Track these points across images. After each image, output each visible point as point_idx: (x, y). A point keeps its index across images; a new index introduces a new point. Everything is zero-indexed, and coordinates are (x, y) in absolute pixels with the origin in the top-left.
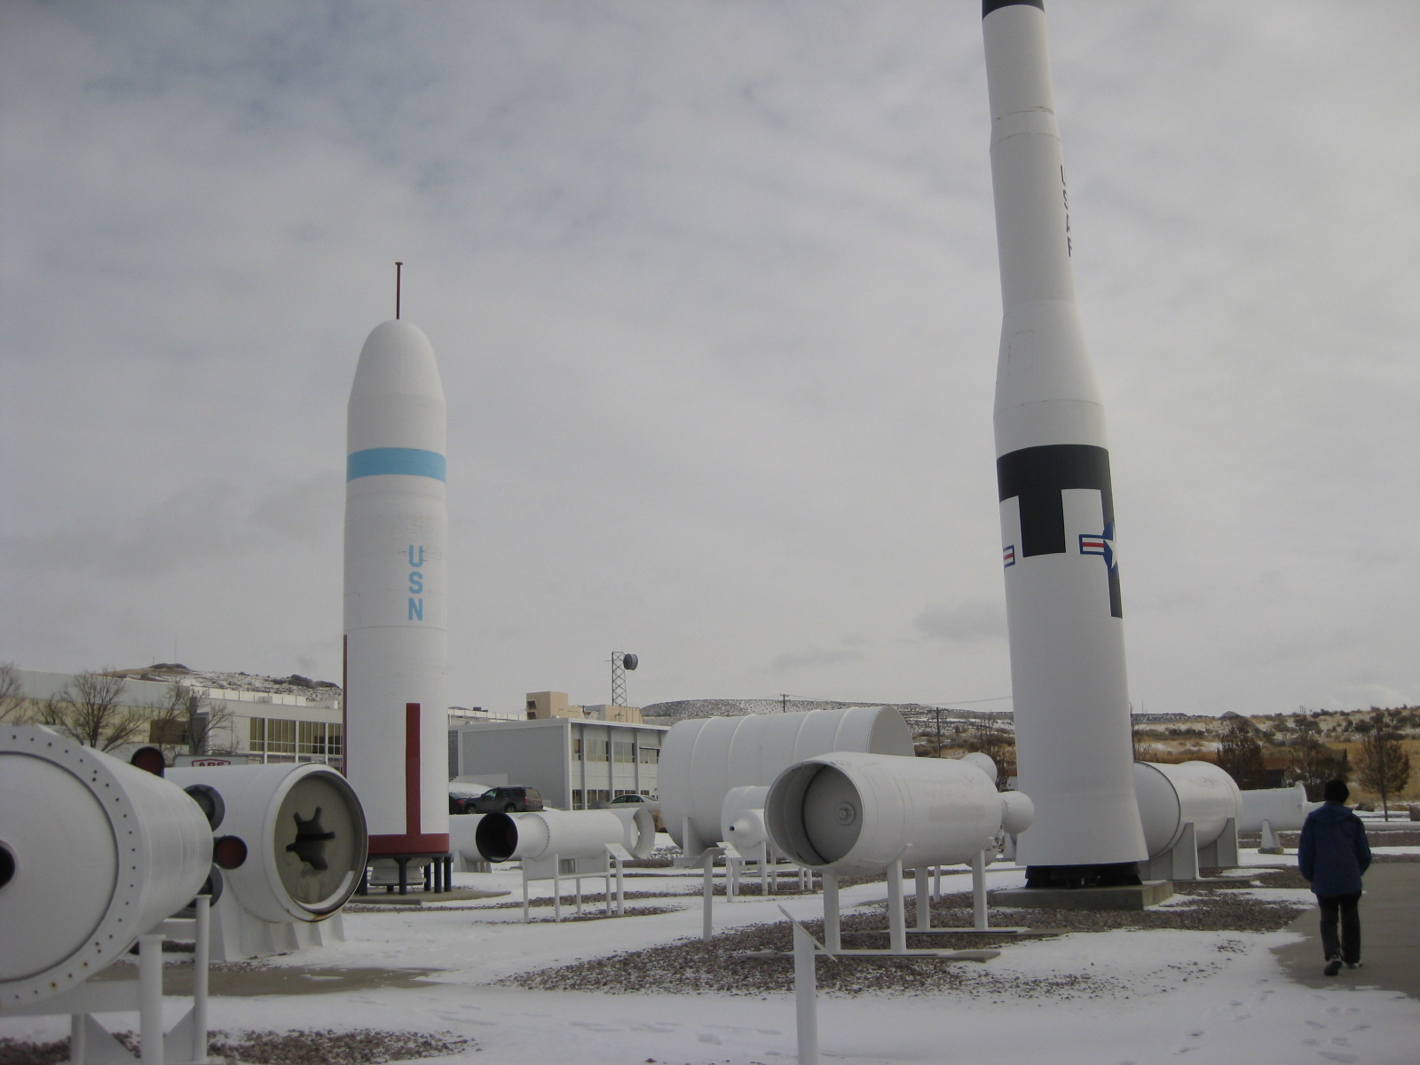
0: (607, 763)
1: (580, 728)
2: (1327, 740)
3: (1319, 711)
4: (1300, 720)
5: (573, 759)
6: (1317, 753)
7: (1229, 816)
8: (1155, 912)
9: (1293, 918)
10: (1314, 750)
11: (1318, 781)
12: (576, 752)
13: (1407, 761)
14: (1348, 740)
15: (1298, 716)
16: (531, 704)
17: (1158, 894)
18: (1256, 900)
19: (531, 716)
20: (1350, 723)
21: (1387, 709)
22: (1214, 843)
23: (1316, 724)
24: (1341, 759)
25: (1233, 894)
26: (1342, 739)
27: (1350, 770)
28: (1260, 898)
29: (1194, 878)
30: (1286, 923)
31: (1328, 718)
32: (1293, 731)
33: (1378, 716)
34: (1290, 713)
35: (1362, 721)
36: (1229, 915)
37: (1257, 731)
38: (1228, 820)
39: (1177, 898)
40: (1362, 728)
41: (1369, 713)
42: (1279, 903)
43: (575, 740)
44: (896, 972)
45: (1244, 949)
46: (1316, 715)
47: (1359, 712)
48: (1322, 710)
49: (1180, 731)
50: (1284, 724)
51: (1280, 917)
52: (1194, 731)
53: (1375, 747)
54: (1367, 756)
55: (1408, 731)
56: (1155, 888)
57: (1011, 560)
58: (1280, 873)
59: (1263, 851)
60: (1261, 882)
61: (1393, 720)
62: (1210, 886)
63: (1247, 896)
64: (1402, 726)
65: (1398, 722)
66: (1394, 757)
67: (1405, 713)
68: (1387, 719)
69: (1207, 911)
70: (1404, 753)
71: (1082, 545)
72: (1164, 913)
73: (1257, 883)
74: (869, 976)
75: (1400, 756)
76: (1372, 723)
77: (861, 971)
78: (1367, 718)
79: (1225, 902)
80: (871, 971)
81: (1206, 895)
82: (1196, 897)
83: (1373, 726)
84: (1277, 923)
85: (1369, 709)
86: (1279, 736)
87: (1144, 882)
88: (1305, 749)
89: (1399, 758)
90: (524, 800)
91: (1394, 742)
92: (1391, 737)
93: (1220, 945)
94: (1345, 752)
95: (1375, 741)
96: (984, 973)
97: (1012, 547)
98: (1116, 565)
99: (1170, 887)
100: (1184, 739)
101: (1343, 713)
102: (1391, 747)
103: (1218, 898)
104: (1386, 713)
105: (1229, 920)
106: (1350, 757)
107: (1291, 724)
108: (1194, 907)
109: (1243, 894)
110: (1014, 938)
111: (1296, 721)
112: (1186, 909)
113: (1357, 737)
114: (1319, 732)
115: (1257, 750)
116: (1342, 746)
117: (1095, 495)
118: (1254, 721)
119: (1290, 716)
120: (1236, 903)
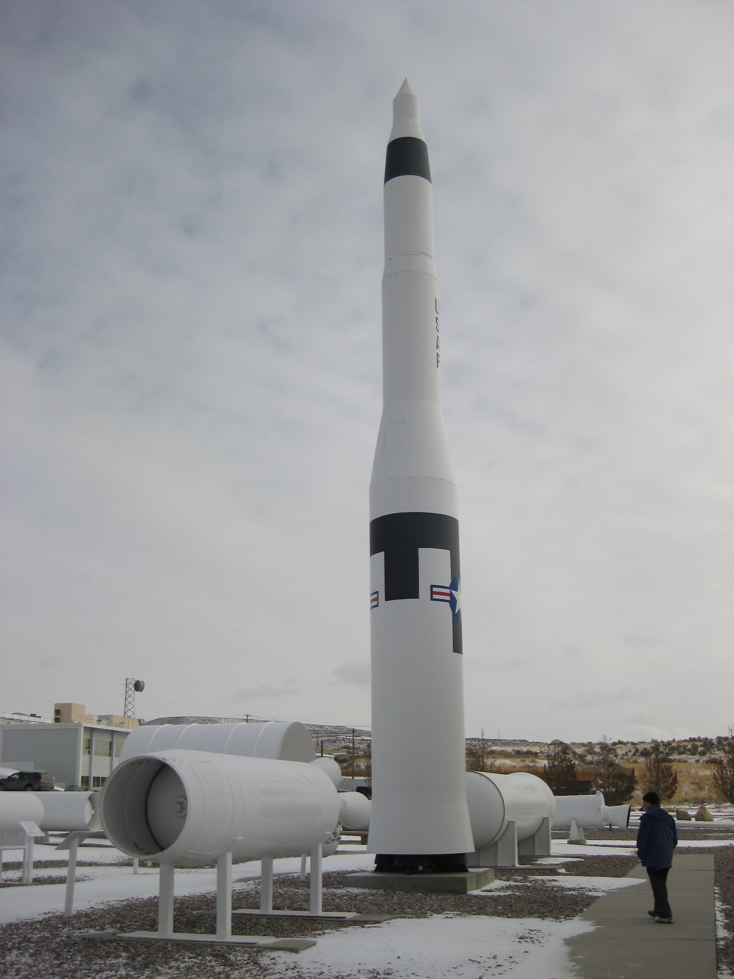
0: (109, 758)
1: (91, 730)
2: (622, 761)
3: (617, 741)
4: (604, 747)
5: (84, 753)
6: (613, 770)
7: (545, 816)
8: (476, 896)
9: (588, 905)
10: (612, 768)
11: (614, 790)
12: (87, 748)
13: (676, 777)
14: (635, 762)
15: (603, 744)
16: (57, 712)
17: (480, 880)
18: (560, 886)
19: (57, 720)
20: (637, 750)
21: (662, 741)
22: (533, 836)
23: (615, 750)
24: (630, 775)
25: (542, 880)
26: (632, 760)
27: (636, 782)
28: (563, 884)
29: (514, 866)
30: (581, 911)
31: (622, 746)
32: (598, 754)
33: (656, 746)
34: (597, 742)
35: (645, 749)
36: (535, 902)
37: (574, 753)
38: (544, 819)
39: (498, 883)
40: (645, 753)
41: (650, 743)
42: (578, 889)
43: (87, 739)
44: (210, 961)
45: (542, 940)
46: (614, 744)
47: (643, 742)
48: (619, 741)
49: (522, 751)
50: (593, 749)
51: (577, 903)
52: (532, 752)
53: (654, 767)
54: (648, 773)
55: (675, 756)
56: (478, 875)
57: (375, 603)
58: (583, 862)
59: (570, 842)
60: (566, 870)
61: (665, 749)
62: (525, 873)
63: (553, 883)
64: (672, 753)
65: (669, 750)
66: (667, 774)
67: (674, 744)
68: (661, 749)
69: (519, 897)
70: (673, 772)
71: (432, 593)
72: (483, 897)
73: (563, 871)
74: (182, 965)
75: (671, 773)
76: (652, 750)
77: (176, 960)
78: (649, 747)
79: (535, 888)
80: (186, 960)
81: (521, 881)
82: (512, 883)
83: (652, 753)
84: (575, 910)
85: (650, 741)
86: (589, 758)
87: (470, 870)
88: (606, 767)
89: (671, 775)
90: (40, 782)
91: (667, 764)
92: (665, 760)
93: (521, 935)
94: (633, 769)
95: (654, 763)
96: (292, 965)
97: (377, 593)
98: (459, 611)
99: (492, 874)
100: (525, 757)
101: (632, 743)
102: (665, 767)
103: (529, 884)
104: (661, 744)
105: (535, 906)
106: (636, 774)
107: (597, 749)
108: (509, 893)
109: (550, 881)
110: (342, 923)
111: (601, 748)
112: (502, 894)
113: (642, 760)
114: (616, 756)
115: (572, 766)
116: (631, 766)
117: (446, 553)
118: (573, 747)
119: (597, 744)
120: (543, 889)
